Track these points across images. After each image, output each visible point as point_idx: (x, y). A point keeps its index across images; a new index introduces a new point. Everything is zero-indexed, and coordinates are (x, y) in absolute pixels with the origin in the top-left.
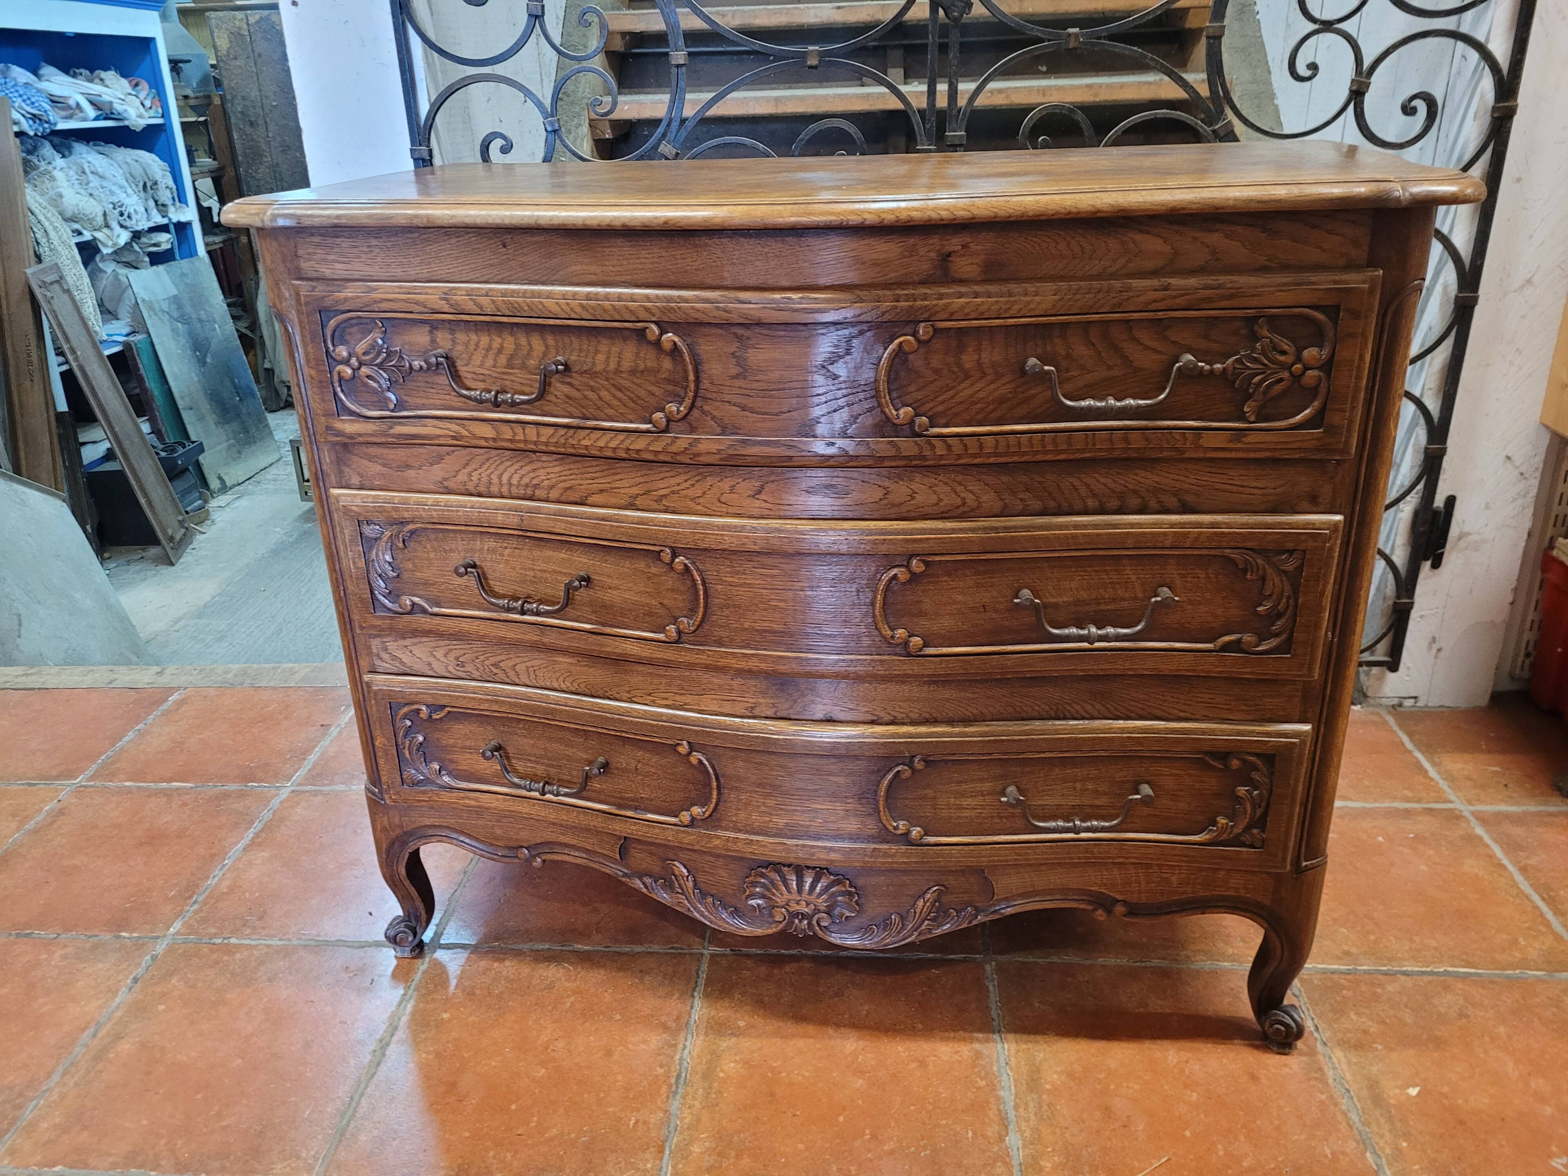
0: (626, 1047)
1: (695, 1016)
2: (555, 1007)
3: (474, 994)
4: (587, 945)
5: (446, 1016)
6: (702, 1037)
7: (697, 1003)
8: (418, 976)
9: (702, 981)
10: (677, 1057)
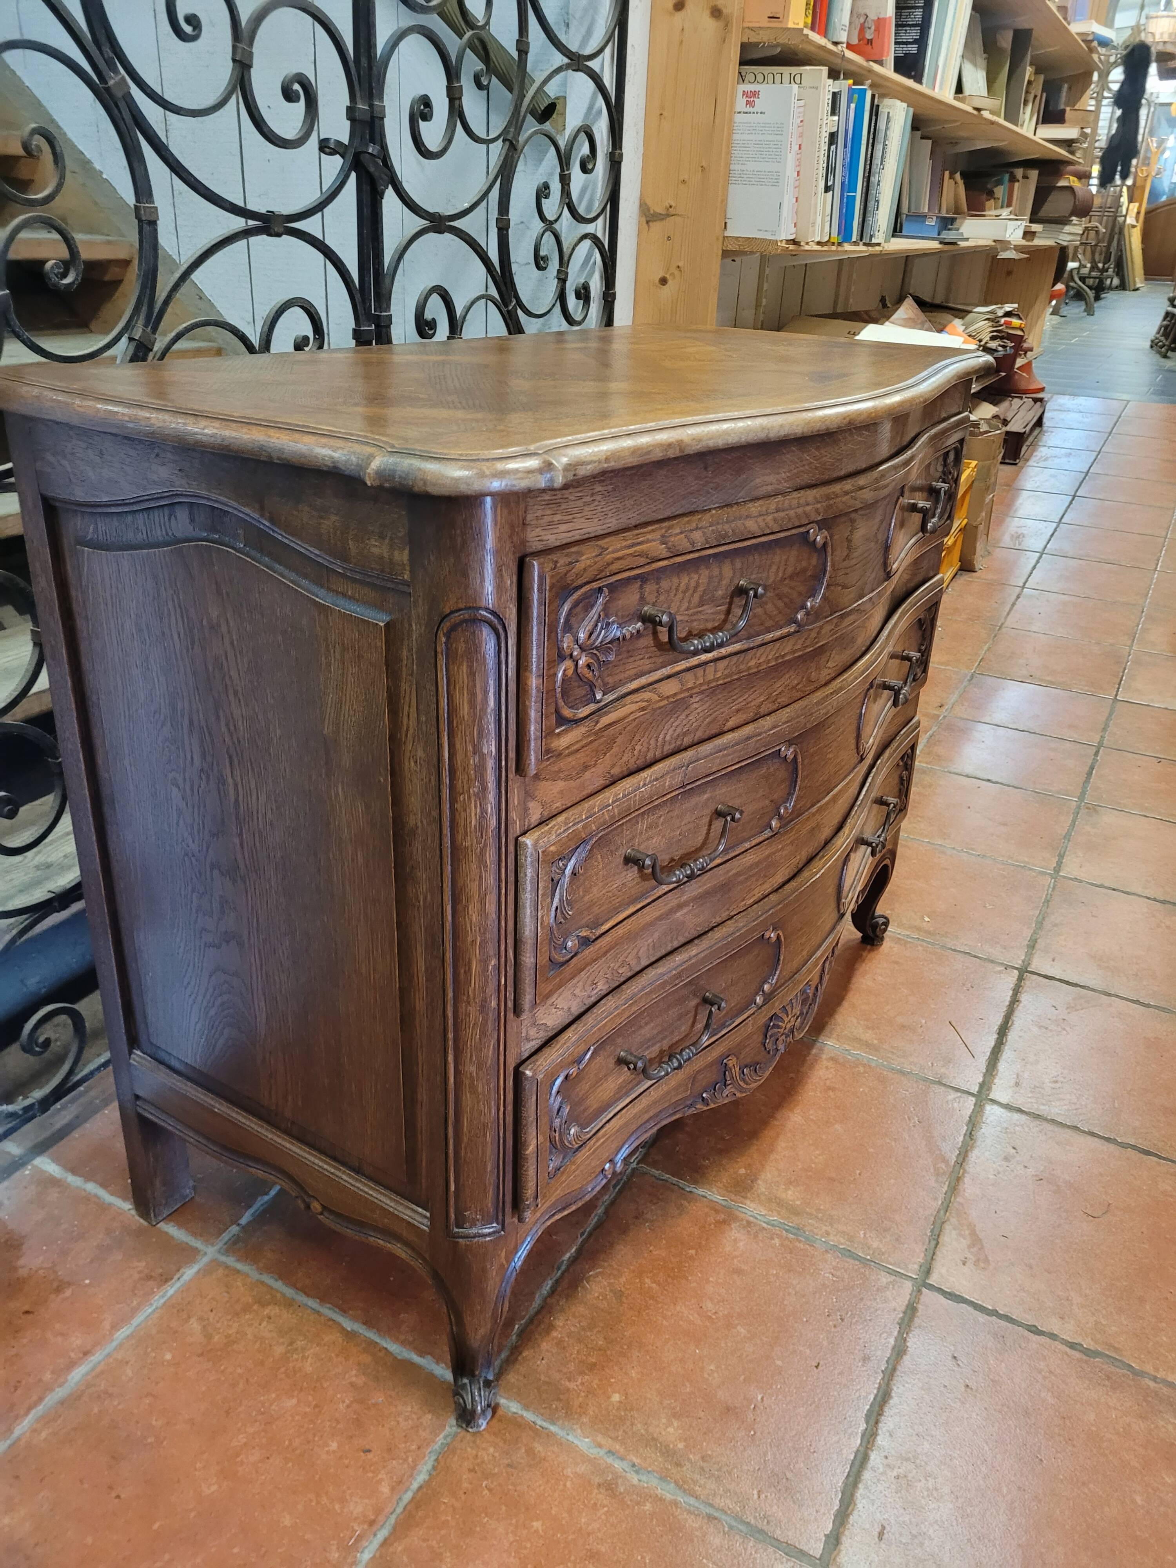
0: (736, 1257)
1: (718, 1198)
2: (652, 1298)
3: (595, 1364)
4: (570, 1247)
5: (616, 1398)
6: (748, 1202)
7: (701, 1191)
8: (529, 1416)
9: (675, 1180)
10: (764, 1225)
